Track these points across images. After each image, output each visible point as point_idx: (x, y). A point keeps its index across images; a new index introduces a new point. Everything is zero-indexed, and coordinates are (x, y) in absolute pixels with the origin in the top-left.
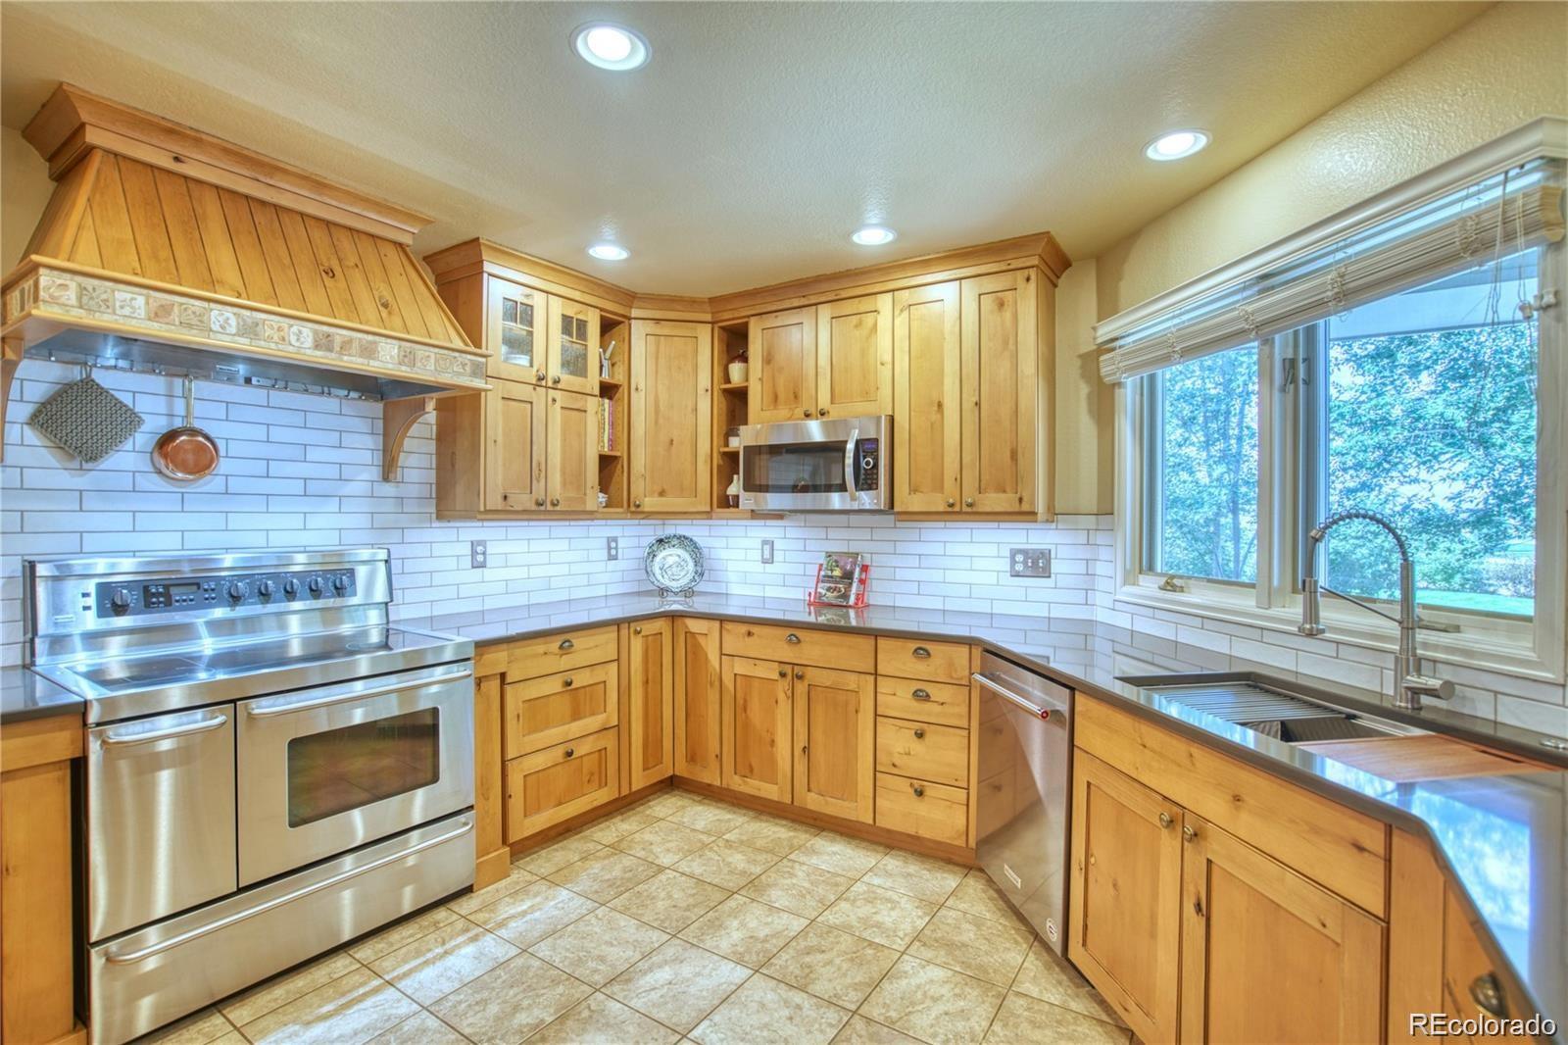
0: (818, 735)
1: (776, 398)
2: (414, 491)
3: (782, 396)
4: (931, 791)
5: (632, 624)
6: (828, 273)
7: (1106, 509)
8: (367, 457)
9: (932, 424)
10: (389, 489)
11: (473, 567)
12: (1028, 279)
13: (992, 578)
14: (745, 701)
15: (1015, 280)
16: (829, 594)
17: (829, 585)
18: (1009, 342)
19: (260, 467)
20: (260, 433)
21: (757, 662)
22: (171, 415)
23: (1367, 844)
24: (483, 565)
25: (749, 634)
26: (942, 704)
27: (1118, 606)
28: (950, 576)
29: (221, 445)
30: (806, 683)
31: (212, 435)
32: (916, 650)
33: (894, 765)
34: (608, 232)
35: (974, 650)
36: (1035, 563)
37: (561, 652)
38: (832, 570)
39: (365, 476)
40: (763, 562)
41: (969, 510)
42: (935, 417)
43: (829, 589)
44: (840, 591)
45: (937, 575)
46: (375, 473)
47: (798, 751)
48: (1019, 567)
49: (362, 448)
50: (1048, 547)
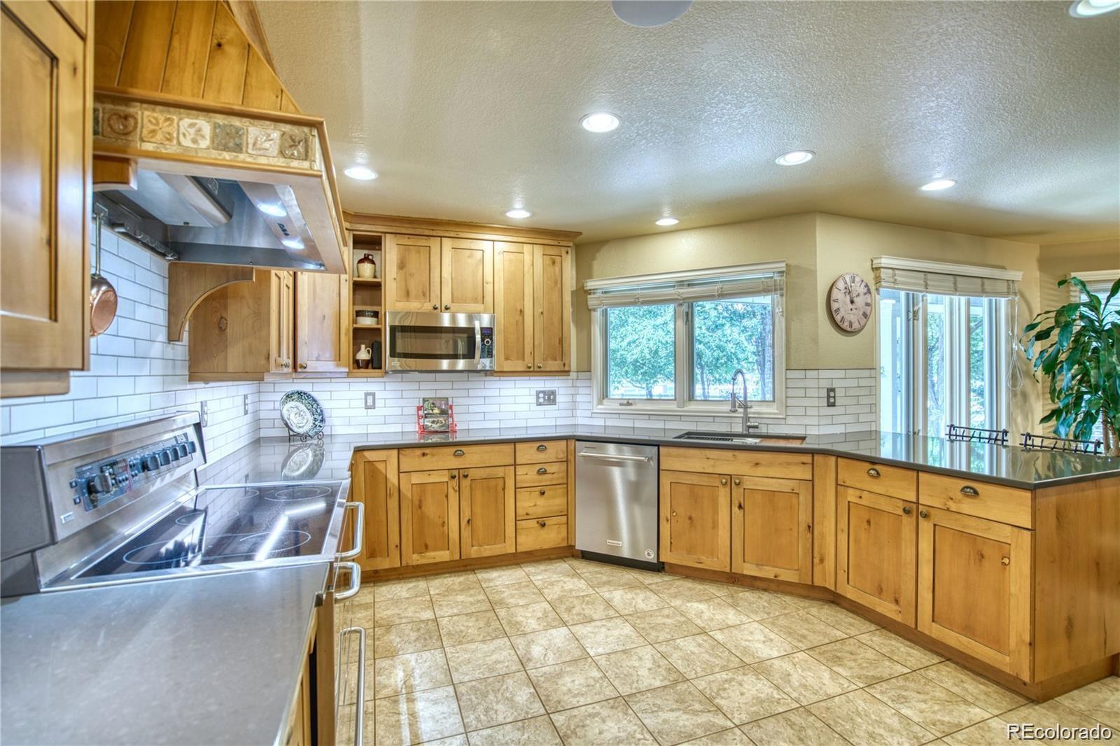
0: (478, 510)
1: (408, 294)
2: (180, 353)
3: (413, 293)
4: (548, 522)
6: (457, 220)
7: (586, 369)
9: (517, 322)
10: (170, 351)
12: (567, 253)
13: (526, 407)
14: (420, 501)
15: (561, 251)
16: (434, 425)
17: (433, 419)
18: (558, 283)
21: (431, 472)
23: (805, 461)
24: (206, 425)
25: (424, 455)
26: (553, 473)
27: (594, 415)
28: (503, 408)
30: (469, 479)
32: (538, 448)
33: (527, 514)
34: (361, 156)
35: (569, 443)
36: (549, 398)
38: (432, 410)
39: (161, 337)
40: (366, 409)
41: (538, 370)
42: (518, 318)
43: (433, 422)
44: (442, 423)
45: (496, 408)
47: (464, 523)
48: (541, 400)
50: (555, 389)
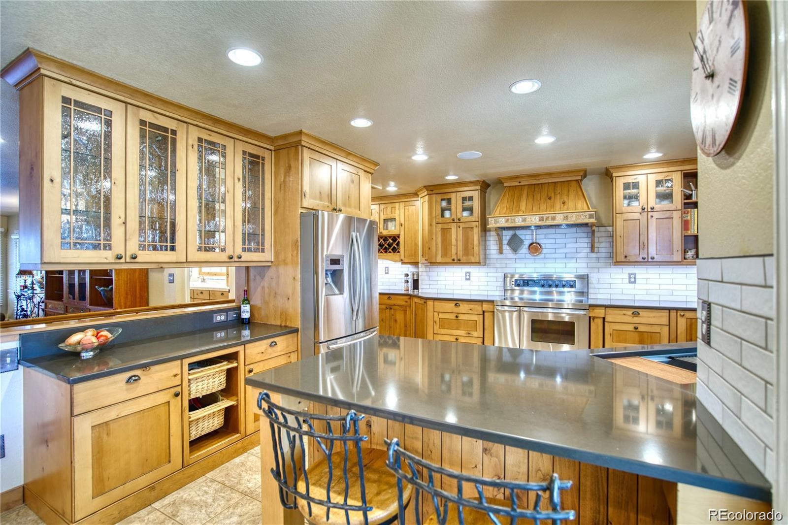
2: (603, 255)
5: (678, 311)
8: (586, 245)
10: (594, 255)
11: (629, 283)
19: (553, 251)
20: (553, 241)
22: (532, 239)
24: (634, 282)
29: (543, 246)
31: (540, 243)
37: (633, 316)
39: (585, 251)
46: (588, 250)
49: (583, 243)
